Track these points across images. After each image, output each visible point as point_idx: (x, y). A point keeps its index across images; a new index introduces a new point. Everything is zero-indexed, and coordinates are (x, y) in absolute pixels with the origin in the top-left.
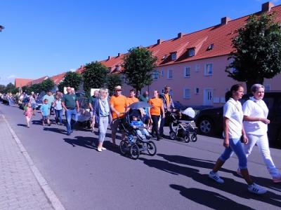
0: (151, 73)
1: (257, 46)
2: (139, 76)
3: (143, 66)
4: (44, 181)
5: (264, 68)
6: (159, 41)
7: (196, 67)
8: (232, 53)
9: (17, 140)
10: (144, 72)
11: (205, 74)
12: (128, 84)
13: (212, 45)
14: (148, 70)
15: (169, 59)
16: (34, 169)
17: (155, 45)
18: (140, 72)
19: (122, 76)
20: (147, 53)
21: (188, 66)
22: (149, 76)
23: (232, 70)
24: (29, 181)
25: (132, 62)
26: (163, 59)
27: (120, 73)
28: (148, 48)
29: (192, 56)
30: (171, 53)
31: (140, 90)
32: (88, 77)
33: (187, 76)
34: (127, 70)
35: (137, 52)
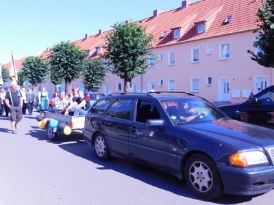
0: (145, 57)
2: (129, 61)
3: (133, 48)
6: (155, 12)
7: (207, 48)
10: (135, 56)
12: (114, 72)
13: (229, 17)
14: (141, 53)
15: (170, 37)
17: (151, 18)
18: (129, 55)
20: (138, 30)
21: (196, 48)
22: (142, 62)
23: (256, 50)
25: (118, 42)
26: (161, 38)
27: (103, 57)
28: (140, 22)
29: (201, 33)
30: (173, 29)
31: (130, 80)
32: (56, 63)
33: (195, 60)
34: (112, 54)
35: (125, 28)
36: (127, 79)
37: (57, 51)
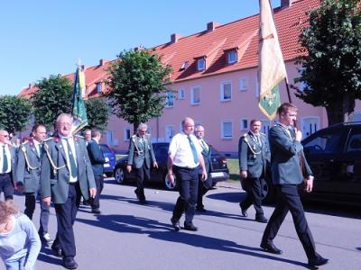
0: (161, 94)
1: (340, 45)
2: (139, 101)
3: (144, 83)
5: (354, 83)
6: (173, 37)
7: (241, 83)
10: (147, 94)
12: (120, 116)
14: (156, 91)
15: (193, 69)
17: (168, 45)
18: (140, 93)
19: (107, 101)
20: (151, 60)
21: (226, 82)
22: (157, 101)
23: (302, 86)
25: (125, 76)
26: (181, 70)
27: (104, 95)
28: (154, 50)
29: (233, 64)
30: (197, 59)
32: (42, 104)
33: (225, 98)
34: (117, 91)
35: (134, 58)
37: (43, 87)
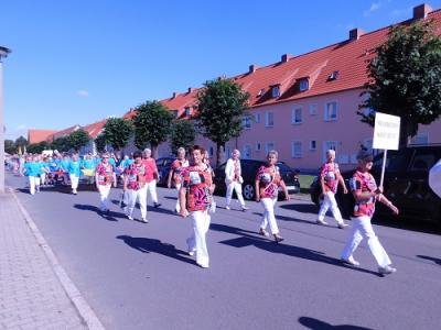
0: (240, 117)
1: (407, 74)
2: (222, 123)
3: (227, 108)
4: (76, 289)
5: (419, 108)
6: (251, 68)
7: (312, 107)
8: (366, 86)
9: (33, 226)
10: (229, 117)
11: (326, 119)
12: (205, 135)
13: (336, 73)
14: (236, 114)
15: (268, 96)
16: (60, 271)
17: (247, 74)
18: (223, 116)
21: (298, 107)
22: (237, 124)
23: (367, 112)
24: (52, 290)
25: (210, 102)
26: (258, 96)
27: (191, 118)
28: (236, 79)
29: (304, 91)
30: (272, 87)
31: (223, 144)
32: (141, 125)
34: (203, 115)
35: (218, 86)
36: (220, 143)
37: (143, 111)
